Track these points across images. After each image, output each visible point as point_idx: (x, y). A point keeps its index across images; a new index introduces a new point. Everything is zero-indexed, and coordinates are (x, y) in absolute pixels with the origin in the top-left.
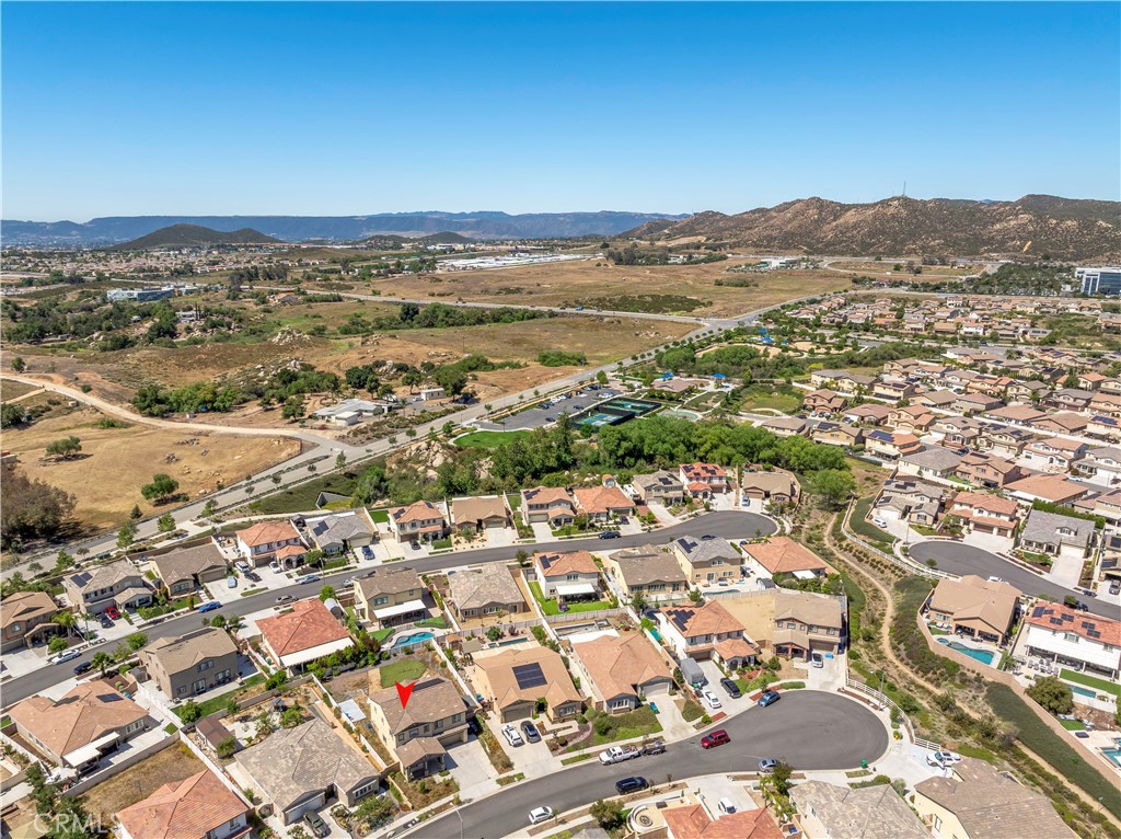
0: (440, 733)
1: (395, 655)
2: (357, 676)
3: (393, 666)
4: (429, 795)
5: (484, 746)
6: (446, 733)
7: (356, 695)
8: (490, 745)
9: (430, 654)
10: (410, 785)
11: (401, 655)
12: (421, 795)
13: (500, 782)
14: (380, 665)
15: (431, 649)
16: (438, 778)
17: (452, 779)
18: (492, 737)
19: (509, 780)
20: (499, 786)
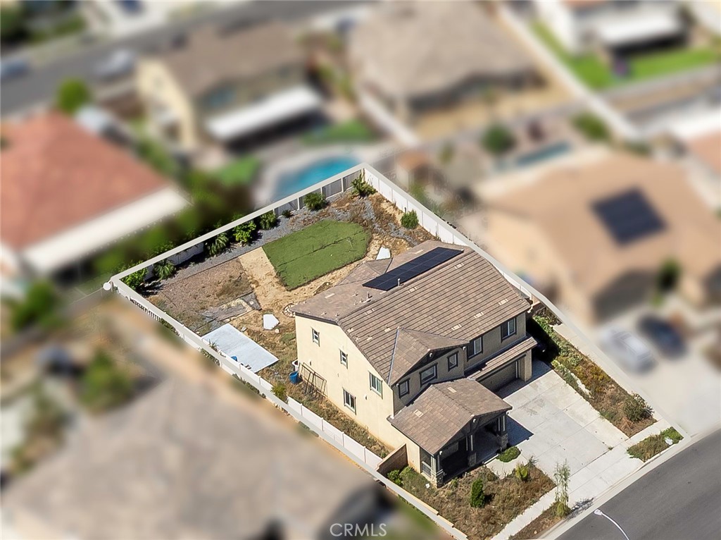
0: (480, 367)
1: (288, 215)
2: (215, 272)
3: (293, 237)
4: (492, 506)
5: (572, 382)
6: (491, 365)
7: (232, 314)
8: (583, 378)
9: (368, 202)
10: (444, 493)
11: (302, 213)
12: (475, 511)
13: (635, 452)
14: (261, 242)
15: (365, 192)
16: (498, 467)
17: (531, 463)
18: (583, 361)
19: (655, 445)
20: (637, 462)
